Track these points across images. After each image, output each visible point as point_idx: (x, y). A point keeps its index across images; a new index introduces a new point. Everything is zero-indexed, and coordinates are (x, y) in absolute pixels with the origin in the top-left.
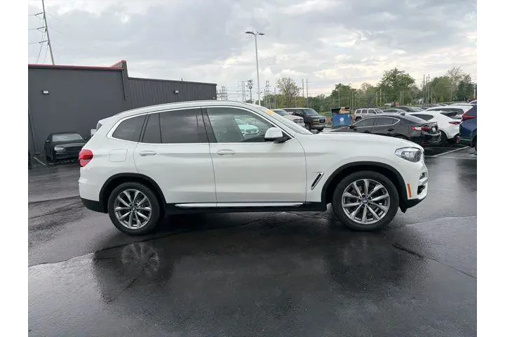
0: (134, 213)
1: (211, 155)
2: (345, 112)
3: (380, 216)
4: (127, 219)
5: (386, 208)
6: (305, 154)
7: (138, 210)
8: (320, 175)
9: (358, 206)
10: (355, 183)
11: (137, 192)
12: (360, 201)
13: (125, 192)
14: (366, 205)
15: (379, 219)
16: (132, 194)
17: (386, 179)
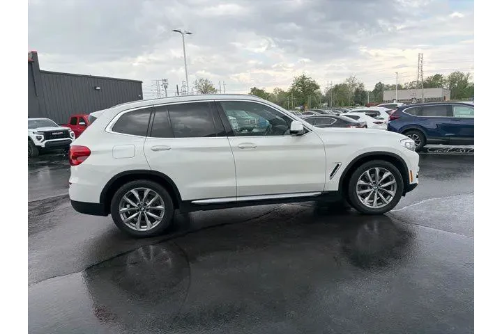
0: (143, 213)
1: (231, 149)
3: (388, 200)
4: (133, 221)
5: (392, 193)
6: (324, 146)
7: (147, 210)
8: (338, 165)
9: (370, 192)
10: (368, 172)
11: (147, 191)
12: (371, 188)
13: (133, 191)
14: (377, 191)
15: (388, 203)
16: (141, 193)
17: (395, 168)
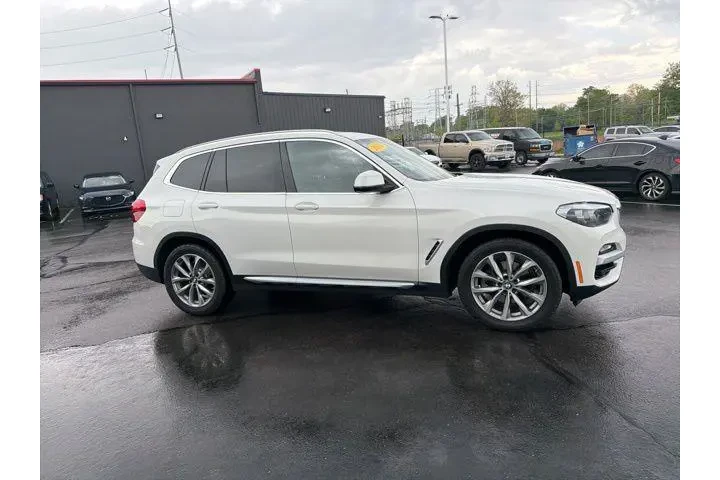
0: (194, 286)
1: (286, 210)
2: (586, 132)
3: (531, 310)
4: (186, 292)
5: (539, 298)
6: (416, 211)
8: (438, 243)
9: (497, 292)
10: (491, 257)
11: (198, 258)
12: (500, 285)
13: (183, 257)
14: (509, 291)
15: (530, 314)
16: (192, 260)
17: (542, 253)
